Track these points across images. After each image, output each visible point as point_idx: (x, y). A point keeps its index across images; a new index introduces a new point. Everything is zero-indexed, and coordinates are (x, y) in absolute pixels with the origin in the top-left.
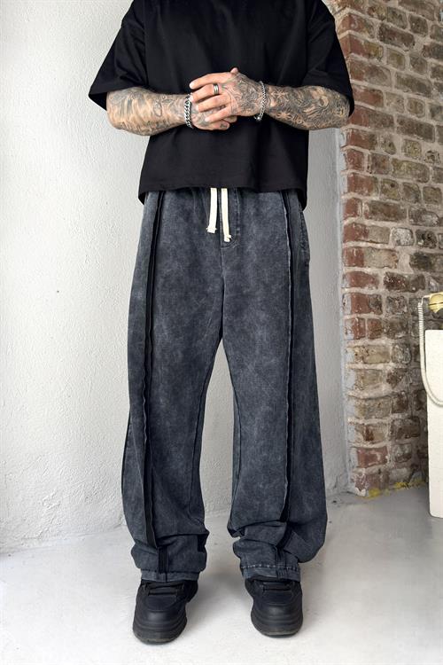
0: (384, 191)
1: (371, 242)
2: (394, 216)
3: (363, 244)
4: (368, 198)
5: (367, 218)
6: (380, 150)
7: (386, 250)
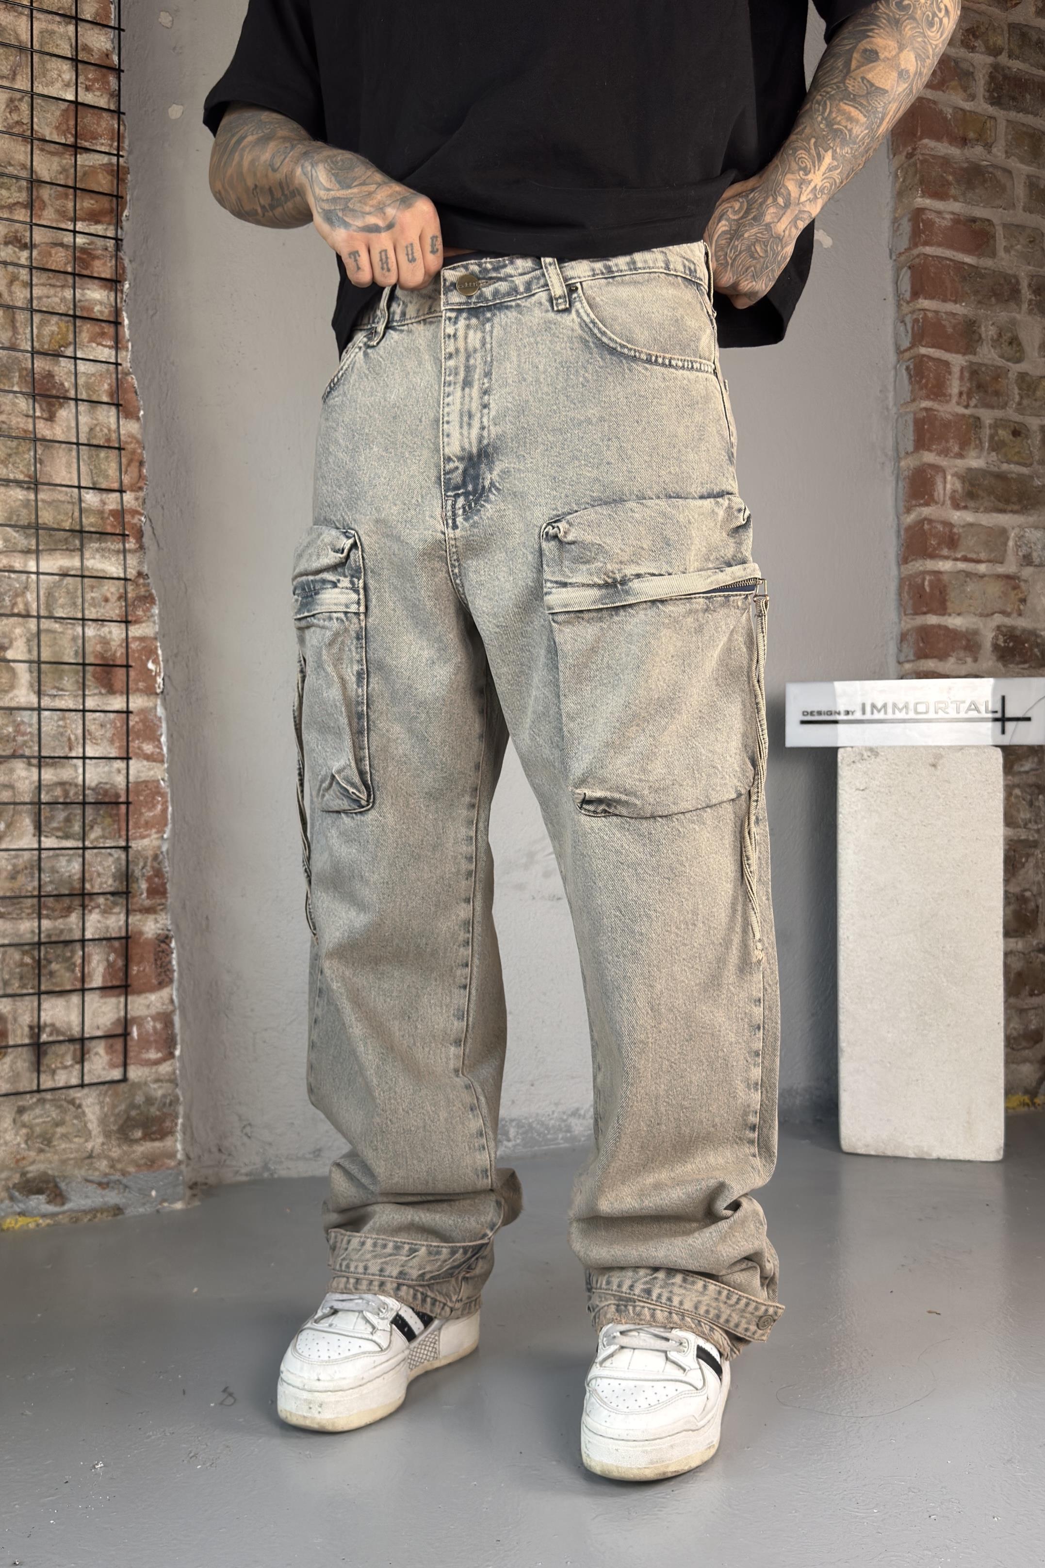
0: (997, 446)
1: (965, 559)
2: (1020, 501)
3: (946, 566)
4: (959, 462)
5: (956, 506)
6: (987, 355)
7: (999, 576)
